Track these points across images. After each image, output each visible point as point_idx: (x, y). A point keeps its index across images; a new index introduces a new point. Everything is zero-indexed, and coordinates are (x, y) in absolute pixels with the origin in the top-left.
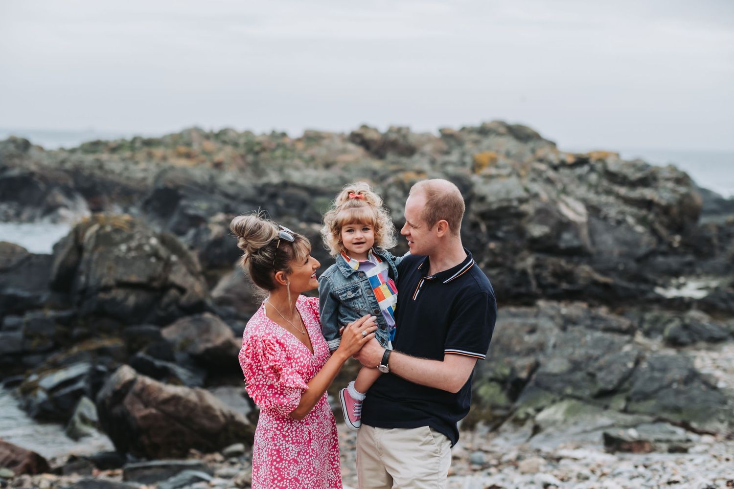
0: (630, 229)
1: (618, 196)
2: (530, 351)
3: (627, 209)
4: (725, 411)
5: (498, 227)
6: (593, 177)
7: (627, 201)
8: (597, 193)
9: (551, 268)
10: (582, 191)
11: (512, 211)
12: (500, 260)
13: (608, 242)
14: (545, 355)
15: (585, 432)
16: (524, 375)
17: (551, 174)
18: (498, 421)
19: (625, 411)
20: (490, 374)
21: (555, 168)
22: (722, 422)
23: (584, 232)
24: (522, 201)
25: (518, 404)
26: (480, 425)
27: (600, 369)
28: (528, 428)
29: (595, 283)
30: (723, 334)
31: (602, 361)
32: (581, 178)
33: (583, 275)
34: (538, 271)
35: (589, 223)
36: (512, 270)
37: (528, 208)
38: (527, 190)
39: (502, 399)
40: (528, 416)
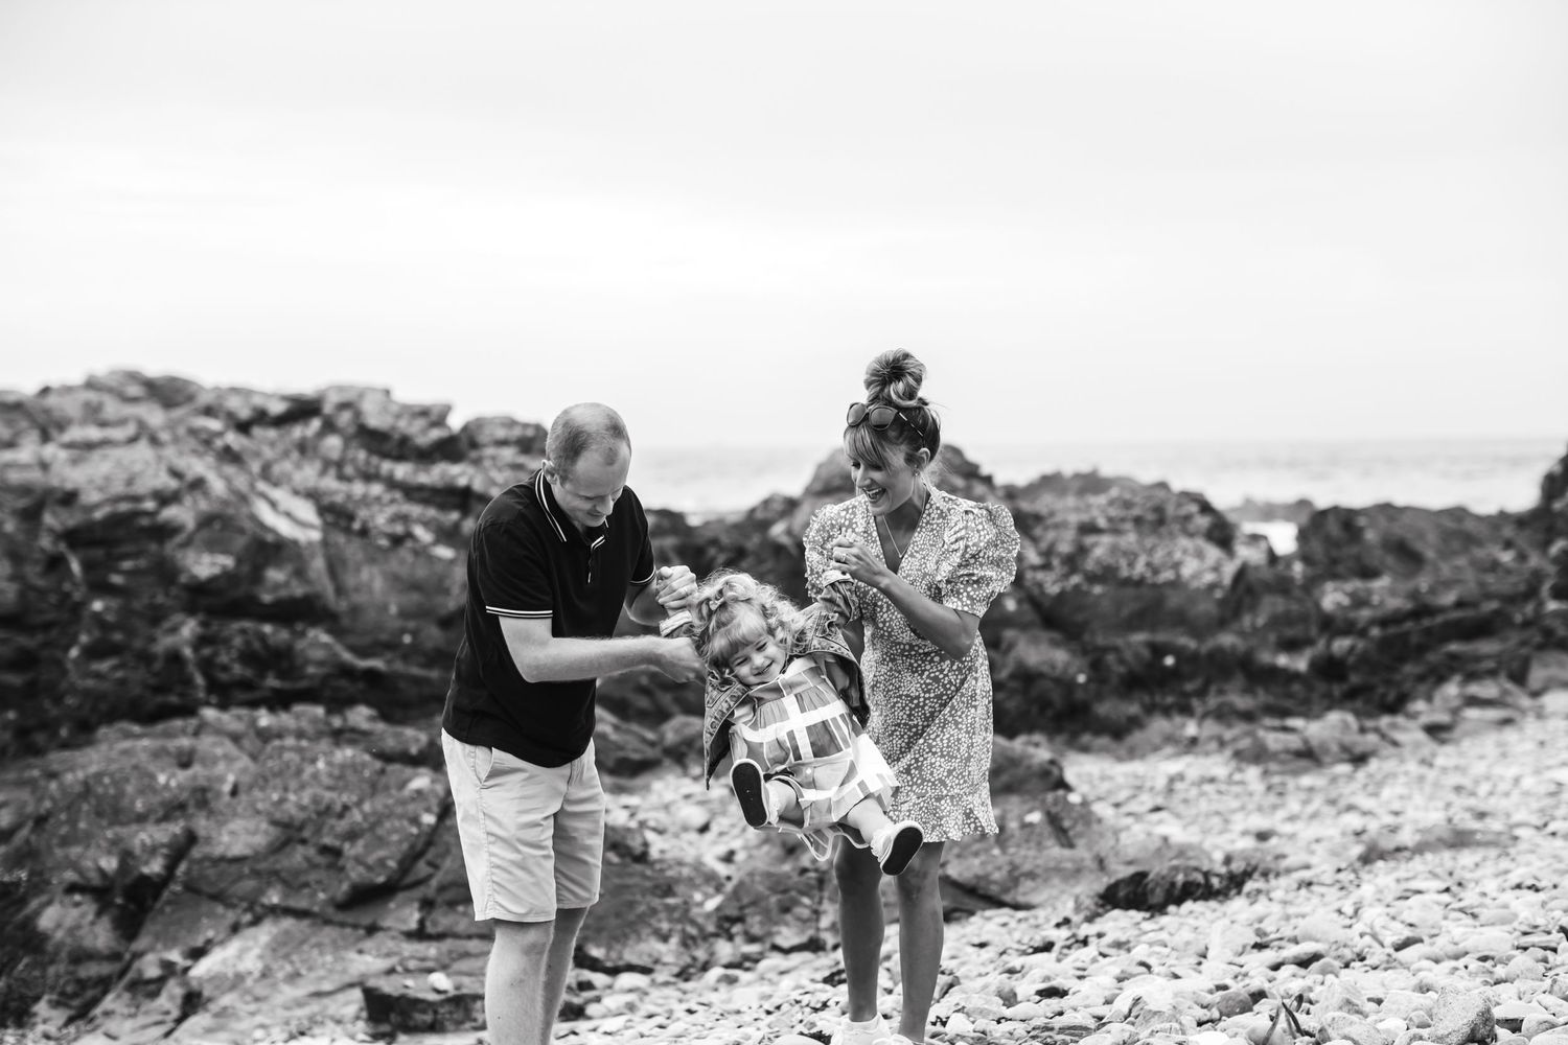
0: (421, 552)
1: (391, 483)
2: (174, 809)
3: (415, 510)
4: (670, 909)
5: (111, 562)
6: (333, 444)
7: (411, 492)
8: (342, 477)
9: (238, 641)
10: (308, 474)
11: (145, 522)
12: (118, 637)
13: (372, 583)
14: (211, 813)
15: (318, 995)
16: (155, 867)
17: (233, 439)
18: (90, 994)
19: (420, 934)
20: (70, 876)
21: (244, 427)
22: (665, 938)
23: (318, 564)
24: (165, 499)
25: (141, 943)
26: (42, 1008)
27: (352, 835)
28: (169, 999)
29: (347, 671)
30: (651, 753)
31: (356, 816)
32: (303, 448)
33: (318, 654)
34: (206, 651)
35: (325, 543)
36: (146, 658)
37: (182, 514)
38: (176, 474)
39: (101, 936)
40: (169, 968)
